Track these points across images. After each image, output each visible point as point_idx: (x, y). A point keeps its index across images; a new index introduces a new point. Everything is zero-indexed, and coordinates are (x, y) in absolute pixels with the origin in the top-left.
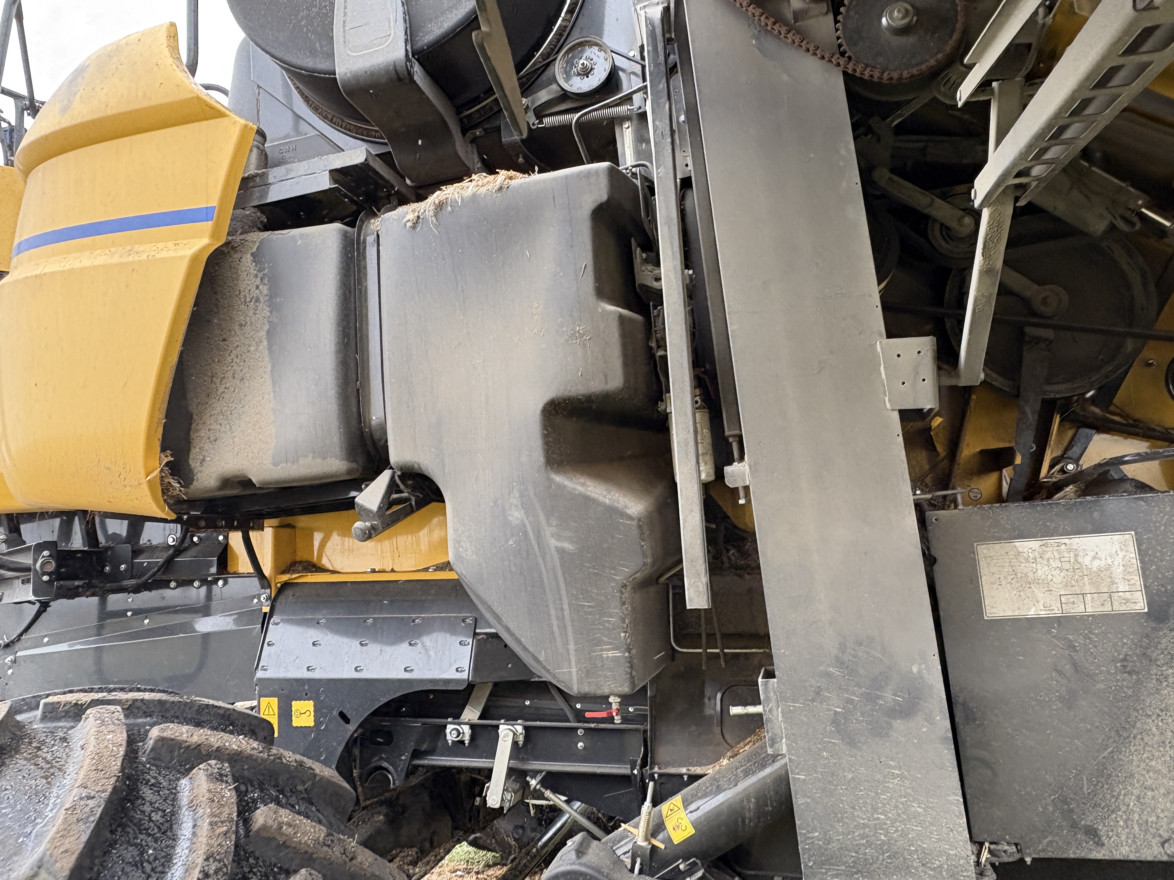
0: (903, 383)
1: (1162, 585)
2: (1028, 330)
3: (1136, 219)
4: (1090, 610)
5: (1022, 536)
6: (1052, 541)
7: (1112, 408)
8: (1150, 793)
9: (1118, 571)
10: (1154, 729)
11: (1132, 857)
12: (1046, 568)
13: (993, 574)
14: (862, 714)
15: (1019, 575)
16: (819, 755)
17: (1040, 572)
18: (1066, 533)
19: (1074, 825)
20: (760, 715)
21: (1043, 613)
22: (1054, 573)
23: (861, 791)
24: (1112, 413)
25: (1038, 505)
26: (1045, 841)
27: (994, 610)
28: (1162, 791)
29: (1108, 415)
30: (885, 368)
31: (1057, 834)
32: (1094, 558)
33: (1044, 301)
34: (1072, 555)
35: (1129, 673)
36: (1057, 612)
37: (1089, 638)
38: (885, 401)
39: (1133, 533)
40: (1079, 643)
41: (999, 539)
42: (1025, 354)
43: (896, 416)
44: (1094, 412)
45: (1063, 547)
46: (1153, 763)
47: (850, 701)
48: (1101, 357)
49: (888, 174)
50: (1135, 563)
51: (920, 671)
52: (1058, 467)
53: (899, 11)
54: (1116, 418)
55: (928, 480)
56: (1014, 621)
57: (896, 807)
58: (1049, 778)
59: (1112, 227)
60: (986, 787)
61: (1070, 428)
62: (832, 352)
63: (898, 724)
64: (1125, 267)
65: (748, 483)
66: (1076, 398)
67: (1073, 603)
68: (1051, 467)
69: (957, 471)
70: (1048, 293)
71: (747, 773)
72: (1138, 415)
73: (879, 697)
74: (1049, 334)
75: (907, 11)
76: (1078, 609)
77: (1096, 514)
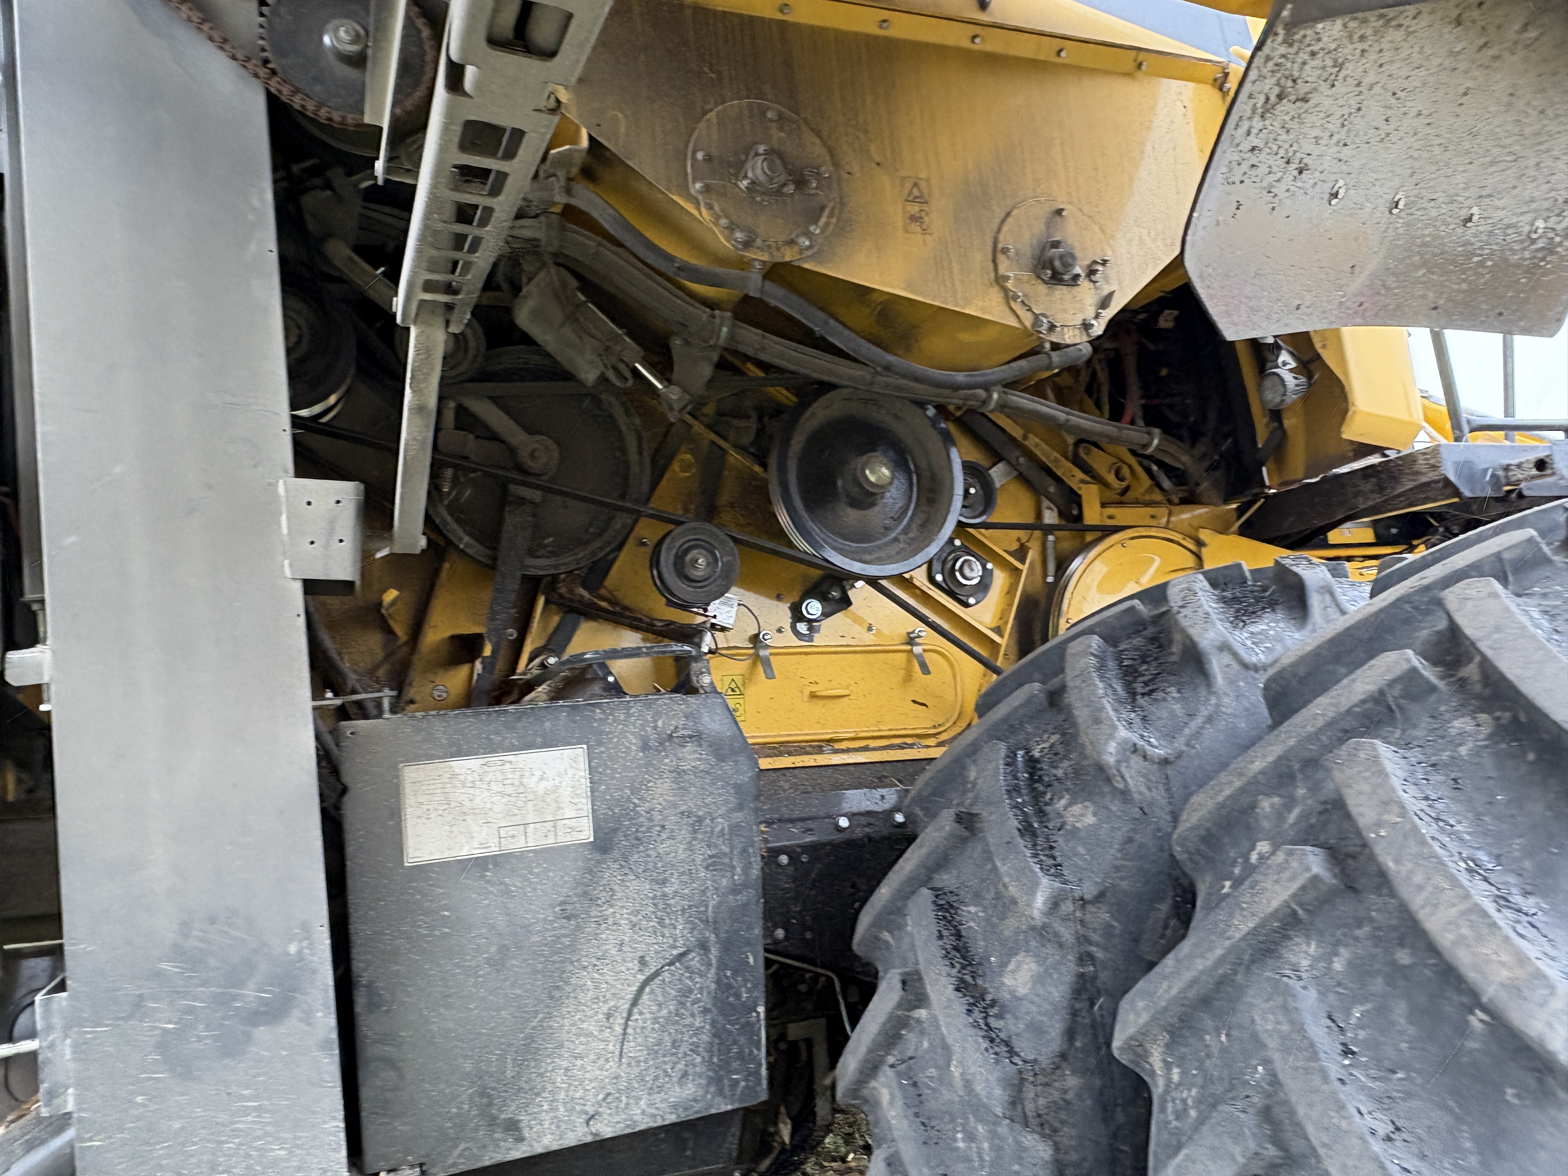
0: (312, 543)
1: (609, 808)
2: (512, 487)
3: (628, 374)
4: (532, 843)
5: (459, 753)
6: (495, 759)
7: (603, 592)
8: (579, 1063)
9: (565, 793)
10: (589, 983)
11: (555, 1146)
12: (486, 794)
13: (421, 804)
14: (208, 1027)
15: (453, 804)
16: (130, 1101)
17: (478, 800)
18: (513, 748)
19: (492, 1122)
20: (33, 1055)
21: (477, 853)
22: (495, 799)
23: (194, 1144)
24: (603, 599)
25: (483, 713)
26: (457, 1152)
27: (418, 854)
28: (592, 1057)
29: (596, 600)
30: (288, 519)
31: (472, 1139)
32: (542, 778)
33: (532, 456)
34: (517, 775)
35: (568, 918)
36: (493, 849)
37: (528, 880)
38: (283, 566)
39: (585, 746)
40: (515, 886)
41: (431, 757)
42: (507, 515)
43: (298, 587)
44: (582, 596)
45: (508, 766)
46: (585, 1026)
47: (190, 1010)
48: (591, 530)
49: (348, 252)
50: (585, 784)
51: (300, 952)
52: (537, 661)
53: (346, 32)
54: (604, 604)
55: (381, 672)
56: (444, 865)
57: (248, 1156)
58: (468, 1066)
59: (603, 379)
60: (389, 1095)
61: (557, 614)
62: (210, 487)
63: (261, 1032)
64: (624, 428)
65: (46, 679)
66: (563, 576)
67: (513, 837)
68: (531, 660)
69: (418, 661)
70: (536, 445)
71: (30, 1147)
72: (627, 602)
73: (234, 998)
74: (536, 496)
75: (358, 35)
76: (518, 844)
77: (548, 724)
